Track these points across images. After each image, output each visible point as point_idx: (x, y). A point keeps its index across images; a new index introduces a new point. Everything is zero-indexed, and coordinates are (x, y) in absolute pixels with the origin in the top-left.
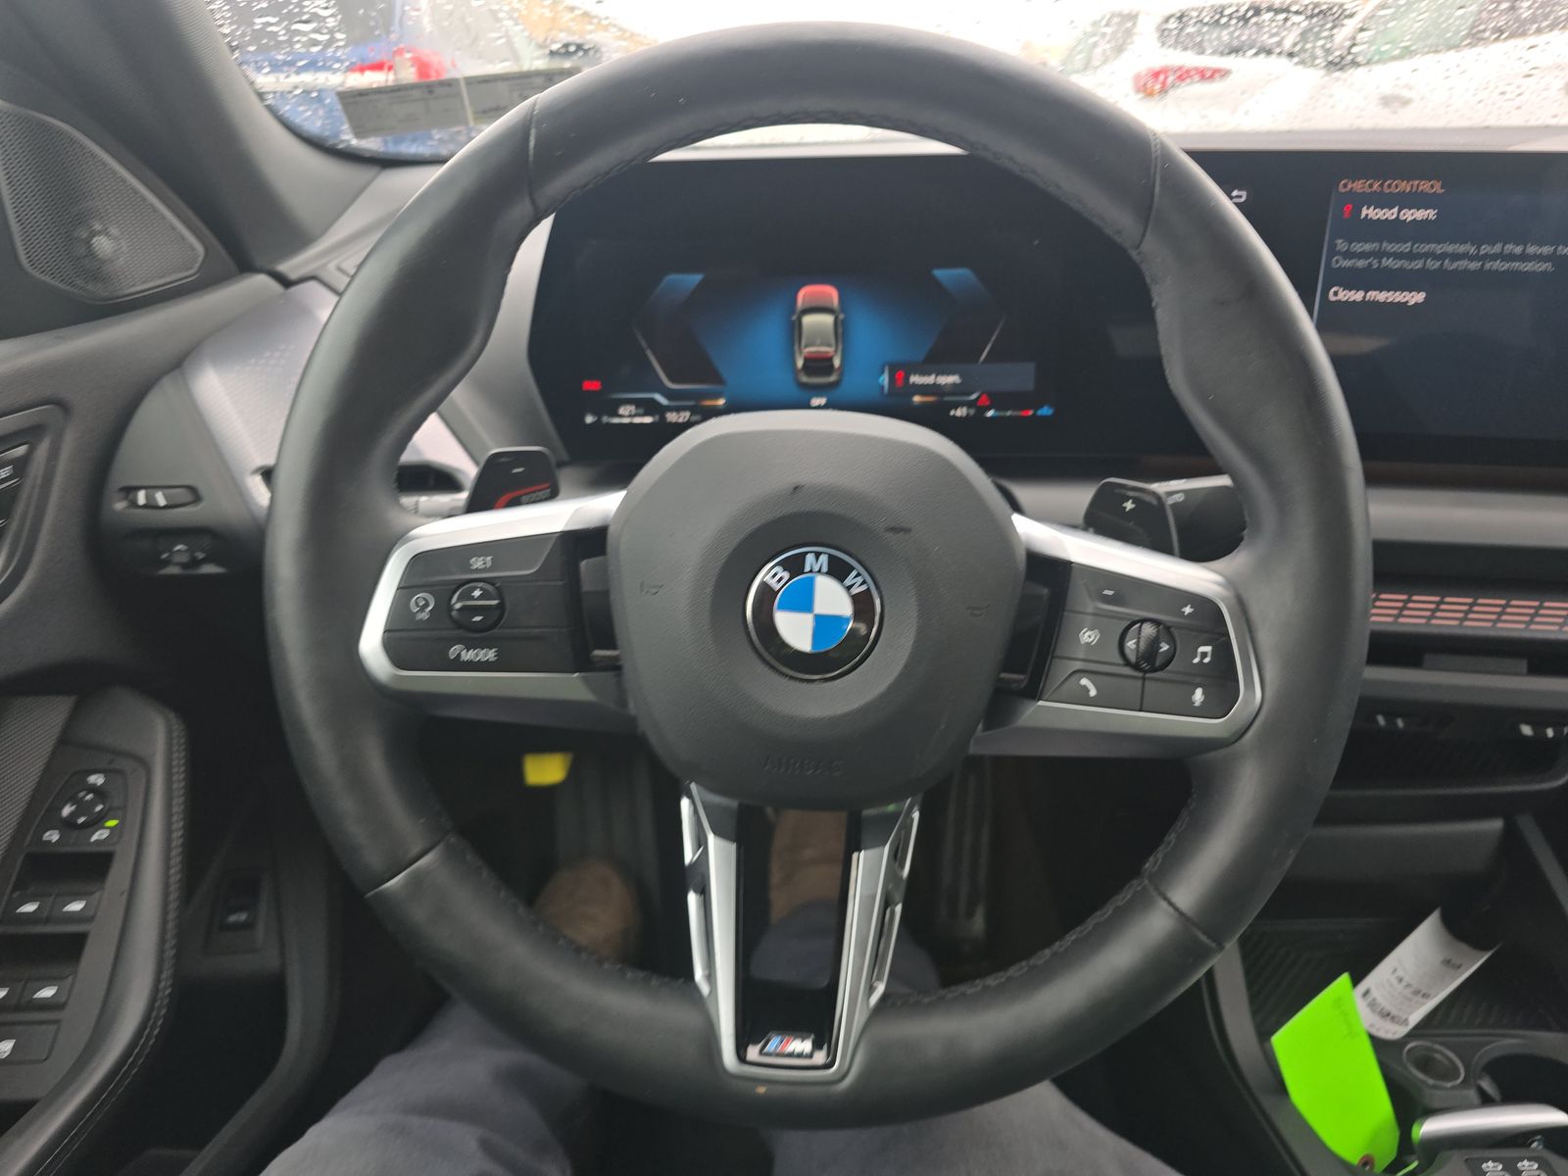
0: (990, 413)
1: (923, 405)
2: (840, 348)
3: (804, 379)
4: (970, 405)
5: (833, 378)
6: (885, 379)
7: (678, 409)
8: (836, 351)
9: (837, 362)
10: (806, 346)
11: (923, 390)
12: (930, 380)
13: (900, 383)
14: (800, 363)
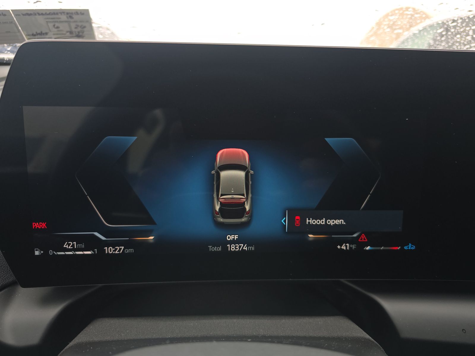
0: (368, 248)
1: (315, 241)
2: (250, 196)
3: (221, 220)
4: (351, 241)
5: (244, 220)
6: (285, 221)
7: (114, 245)
8: (247, 199)
9: (247, 207)
10: (222, 195)
11: (315, 229)
12: (322, 222)
13: (297, 223)
14: (217, 208)
